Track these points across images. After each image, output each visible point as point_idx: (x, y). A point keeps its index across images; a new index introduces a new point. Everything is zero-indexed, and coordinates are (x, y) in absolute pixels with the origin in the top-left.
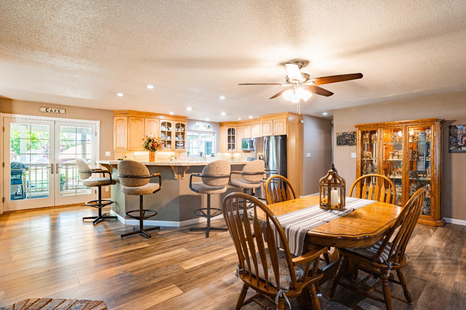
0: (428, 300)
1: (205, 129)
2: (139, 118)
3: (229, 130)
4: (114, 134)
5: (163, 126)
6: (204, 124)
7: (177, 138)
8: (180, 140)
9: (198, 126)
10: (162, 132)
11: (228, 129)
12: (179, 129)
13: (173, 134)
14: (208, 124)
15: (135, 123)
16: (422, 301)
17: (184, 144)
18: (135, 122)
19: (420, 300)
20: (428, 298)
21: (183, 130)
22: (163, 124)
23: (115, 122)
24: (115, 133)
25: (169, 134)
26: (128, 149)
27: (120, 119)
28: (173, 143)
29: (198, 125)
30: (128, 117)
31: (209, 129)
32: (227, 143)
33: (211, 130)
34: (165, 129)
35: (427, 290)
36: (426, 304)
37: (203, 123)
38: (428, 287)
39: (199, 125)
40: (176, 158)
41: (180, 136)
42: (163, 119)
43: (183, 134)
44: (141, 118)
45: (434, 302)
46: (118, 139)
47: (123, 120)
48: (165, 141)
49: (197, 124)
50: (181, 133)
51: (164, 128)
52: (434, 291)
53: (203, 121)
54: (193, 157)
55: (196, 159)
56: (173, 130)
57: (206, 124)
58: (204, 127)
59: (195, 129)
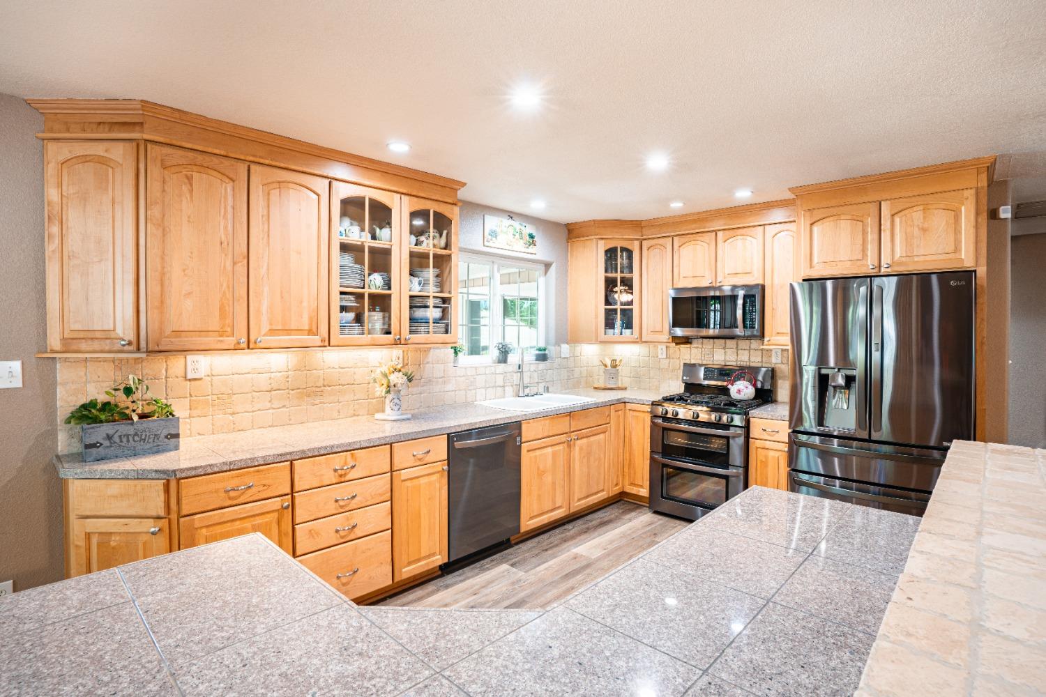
1: (519, 247)
2: (215, 160)
3: (611, 254)
4: (51, 247)
5: (347, 221)
6: (516, 224)
7: (416, 280)
8: (432, 290)
9: (494, 234)
10: (345, 248)
11: (607, 248)
12: (422, 238)
13: (399, 263)
14: (529, 229)
15: (185, 188)
17: (444, 311)
18: (190, 179)
21: (443, 242)
22: (351, 207)
23: (51, 170)
24: (57, 241)
25: (380, 260)
26: (143, 344)
27: (85, 159)
28: (400, 307)
29: (494, 228)
30: (141, 147)
31: (532, 249)
32: (602, 307)
33: (541, 251)
34: (355, 235)
37: (510, 222)
39: (498, 230)
40: (410, 380)
41: (431, 273)
42: (348, 182)
43: (442, 262)
44: (227, 162)
46: (75, 283)
47: (102, 161)
48: (359, 297)
49: (492, 222)
50: (435, 256)
51: (356, 229)
53: (511, 212)
54: (476, 368)
55: (487, 373)
56: (400, 241)
57: (522, 228)
58: (516, 237)
59: (484, 245)
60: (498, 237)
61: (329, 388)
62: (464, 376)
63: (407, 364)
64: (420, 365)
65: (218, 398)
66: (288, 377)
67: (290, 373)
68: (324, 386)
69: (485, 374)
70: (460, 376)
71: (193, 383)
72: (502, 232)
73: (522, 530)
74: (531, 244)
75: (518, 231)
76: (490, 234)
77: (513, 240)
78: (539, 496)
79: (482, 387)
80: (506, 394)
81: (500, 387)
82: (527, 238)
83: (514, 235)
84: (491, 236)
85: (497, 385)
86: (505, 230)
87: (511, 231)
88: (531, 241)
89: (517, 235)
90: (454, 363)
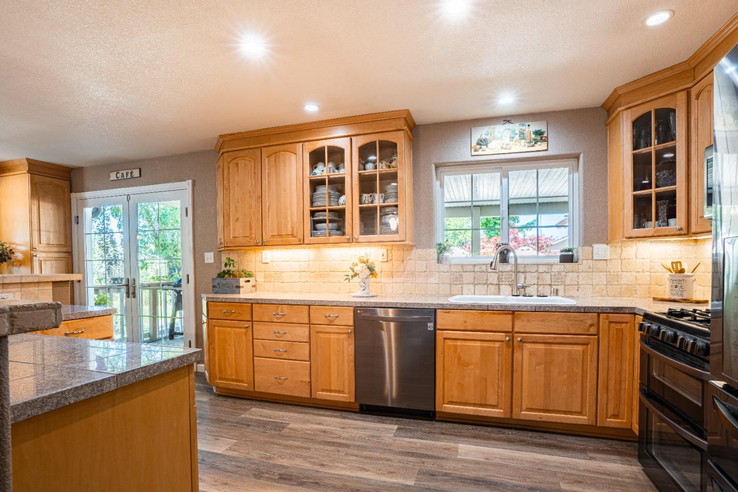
1: (521, 148)
6: (516, 127)
8: (378, 201)
9: (483, 143)
10: (314, 182)
13: (352, 185)
14: (535, 127)
15: (236, 169)
29: (482, 137)
31: (541, 146)
33: (557, 144)
37: (508, 126)
39: (491, 137)
41: (377, 188)
49: (479, 133)
53: (506, 116)
54: (462, 266)
55: (476, 271)
56: (350, 171)
57: (524, 128)
58: (515, 139)
59: (472, 156)
60: (489, 145)
61: (334, 273)
62: (447, 272)
63: (392, 260)
64: (403, 261)
65: (276, 274)
66: (309, 265)
67: (310, 262)
68: (330, 272)
69: (474, 271)
70: (443, 272)
71: (265, 265)
72: (494, 138)
73: (437, 409)
74: (538, 142)
75: (518, 133)
76: (478, 144)
77: (512, 143)
78: (461, 385)
79: (470, 284)
80: (501, 292)
81: (493, 284)
82: (533, 136)
83: (512, 138)
84: (480, 145)
85: (488, 282)
86: (499, 136)
87: (508, 134)
88: (539, 138)
89: (517, 137)
90: (439, 261)
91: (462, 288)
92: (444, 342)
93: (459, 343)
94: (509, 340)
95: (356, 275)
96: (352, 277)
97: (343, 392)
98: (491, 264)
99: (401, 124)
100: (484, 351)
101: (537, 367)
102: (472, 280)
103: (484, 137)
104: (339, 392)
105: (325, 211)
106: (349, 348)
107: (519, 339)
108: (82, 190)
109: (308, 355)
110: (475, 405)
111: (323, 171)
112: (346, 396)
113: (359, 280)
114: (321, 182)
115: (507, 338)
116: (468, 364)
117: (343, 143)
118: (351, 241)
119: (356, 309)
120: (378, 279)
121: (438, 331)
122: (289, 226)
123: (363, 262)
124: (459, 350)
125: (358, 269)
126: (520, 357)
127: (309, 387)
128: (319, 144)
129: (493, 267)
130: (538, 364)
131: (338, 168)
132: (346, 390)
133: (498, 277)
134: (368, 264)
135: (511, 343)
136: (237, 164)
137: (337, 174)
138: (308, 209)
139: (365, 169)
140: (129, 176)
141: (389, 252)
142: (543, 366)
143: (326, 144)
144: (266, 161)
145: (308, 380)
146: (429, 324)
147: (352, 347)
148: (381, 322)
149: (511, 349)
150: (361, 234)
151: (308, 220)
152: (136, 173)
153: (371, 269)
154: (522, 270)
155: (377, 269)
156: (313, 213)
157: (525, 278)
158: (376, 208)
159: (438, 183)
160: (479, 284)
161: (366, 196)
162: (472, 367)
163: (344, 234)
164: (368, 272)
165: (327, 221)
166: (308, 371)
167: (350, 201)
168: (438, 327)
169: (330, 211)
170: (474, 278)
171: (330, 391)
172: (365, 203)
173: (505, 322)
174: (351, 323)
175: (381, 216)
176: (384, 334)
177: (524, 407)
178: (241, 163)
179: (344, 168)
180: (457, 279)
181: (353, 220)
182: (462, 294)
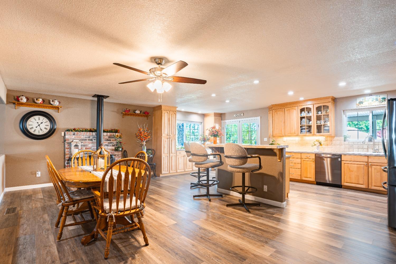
0: (50, 250)
1: (375, 104)
16: (53, 247)
19: (55, 247)
20: (52, 252)
30: (272, 110)
31: (384, 103)
35: (55, 257)
36: (50, 247)
37: (371, 97)
38: (57, 260)
39: (363, 101)
42: (301, 106)
44: (282, 109)
45: (46, 252)
49: (359, 100)
52: (50, 261)
53: (370, 94)
54: (353, 142)
56: (313, 114)
57: (378, 97)
58: (374, 101)
59: (357, 107)
60: (363, 103)
62: (347, 144)
63: (327, 140)
64: (331, 141)
69: (358, 144)
72: (365, 101)
73: (342, 184)
74: (383, 101)
75: (375, 99)
76: (359, 103)
77: (372, 102)
78: (350, 177)
79: (356, 148)
80: (369, 151)
81: (365, 149)
82: (381, 100)
83: (372, 101)
84: (360, 103)
85: (364, 148)
86: (367, 100)
87: (371, 100)
88: (384, 100)
89: (375, 100)
90: (345, 141)
91: (353, 149)
92: (344, 165)
93: (349, 165)
94: (367, 164)
95: (315, 145)
96: (314, 146)
97: (311, 178)
98: (363, 142)
99: (330, 100)
100: (358, 168)
101: (377, 173)
102: (357, 147)
103: (361, 101)
104: (310, 178)
105: (305, 126)
106: (313, 165)
107: (370, 164)
108: (225, 120)
109: (300, 167)
110: (355, 183)
111: (304, 114)
112: (313, 179)
113: (316, 146)
114: (304, 118)
115: (366, 164)
116: (352, 171)
117: (311, 106)
118: (314, 135)
119: (316, 154)
120: (323, 146)
121: (342, 161)
122: (294, 130)
123: (318, 141)
124: (349, 167)
125: (316, 143)
126: (371, 170)
127: (300, 176)
128: (303, 107)
129: (364, 143)
130: (378, 172)
131: (309, 113)
132: (312, 178)
133: (367, 147)
134: (320, 142)
135: (367, 165)
136: (277, 113)
137: (308, 115)
138: (300, 126)
139: (318, 114)
140: (240, 115)
141: (326, 138)
142: (379, 173)
143: (305, 107)
144: (286, 112)
145: (300, 174)
146: (339, 159)
147: (314, 165)
148: (324, 158)
149: (367, 167)
150: (317, 133)
151: (300, 128)
152: (242, 114)
153: (320, 143)
154: (377, 144)
155: (322, 143)
156: (301, 127)
157: (379, 147)
158: (322, 125)
159: (344, 116)
160: (360, 148)
161: (318, 122)
162: (354, 172)
163: (311, 133)
164: (319, 144)
165: (306, 129)
166: (300, 172)
167: (313, 123)
168: (342, 160)
169: (307, 126)
170: (358, 146)
171: (307, 178)
172: (318, 124)
173: (365, 159)
174: (314, 158)
175: (323, 127)
176: (325, 162)
177: (373, 185)
178: (278, 112)
179: (311, 113)
180: (351, 146)
181: (314, 129)
182: (353, 151)
